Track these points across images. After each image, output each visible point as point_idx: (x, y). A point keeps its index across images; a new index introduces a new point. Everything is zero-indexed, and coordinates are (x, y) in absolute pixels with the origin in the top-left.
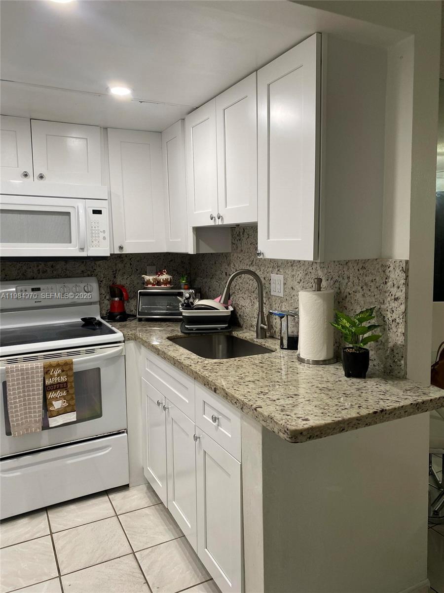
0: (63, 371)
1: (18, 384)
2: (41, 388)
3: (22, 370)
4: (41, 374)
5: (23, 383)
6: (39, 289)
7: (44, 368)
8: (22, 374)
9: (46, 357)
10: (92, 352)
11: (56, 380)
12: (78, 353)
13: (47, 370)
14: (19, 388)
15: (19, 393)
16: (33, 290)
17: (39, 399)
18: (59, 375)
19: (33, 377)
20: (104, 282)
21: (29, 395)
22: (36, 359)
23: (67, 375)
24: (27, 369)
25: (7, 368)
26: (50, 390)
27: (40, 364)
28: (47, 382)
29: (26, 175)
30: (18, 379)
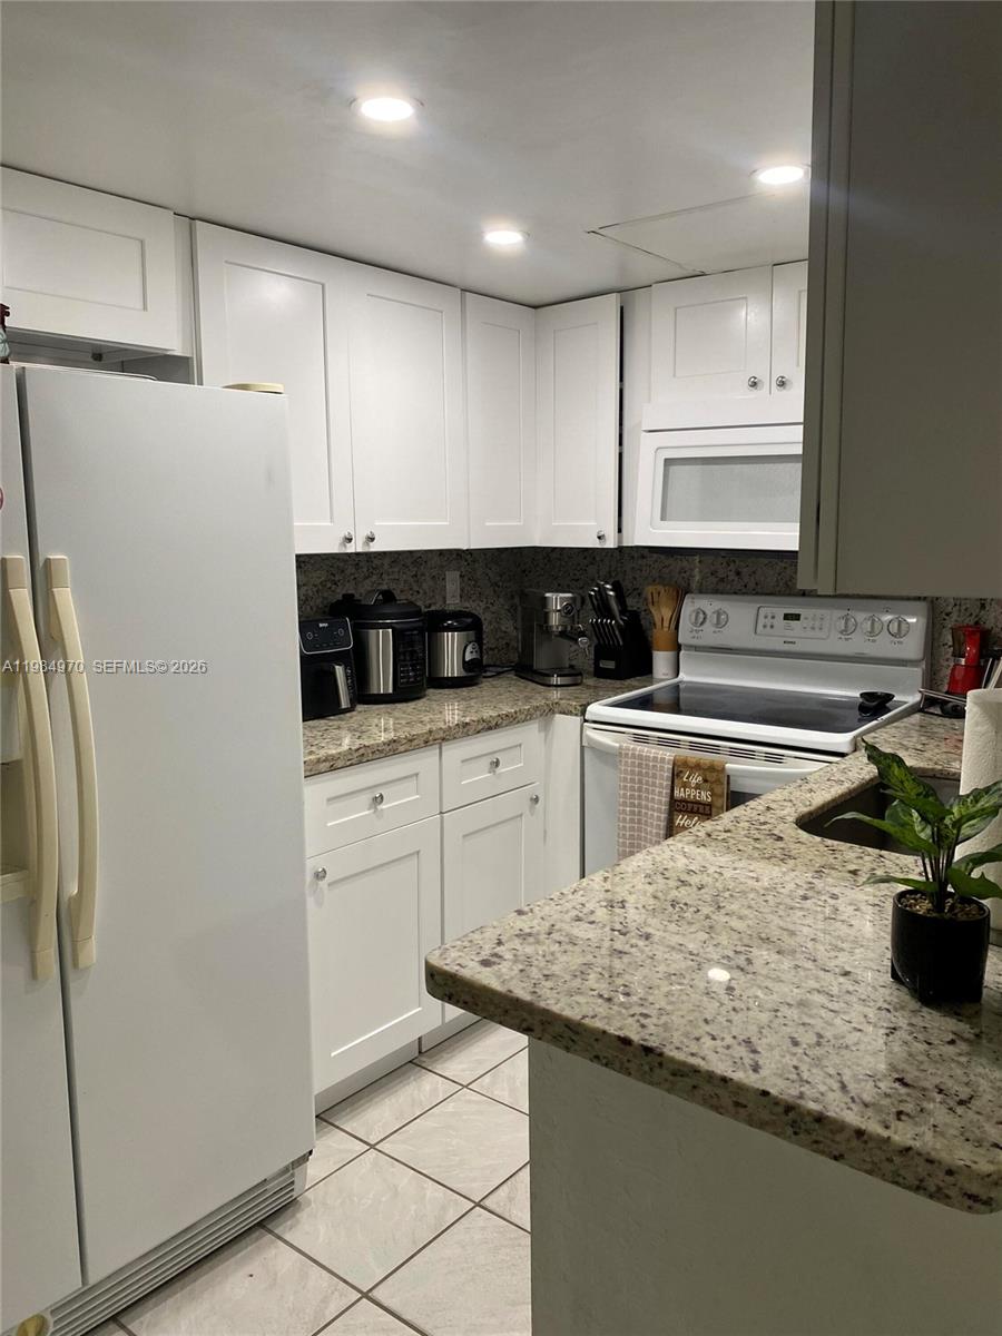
0: (705, 781)
1: (632, 781)
2: (665, 799)
3: (640, 757)
4: (667, 774)
5: (640, 782)
6: (797, 617)
7: (674, 764)
8: (640, 765)
9: (693, 746)
10: (778, 759)
11: (691, 794)
12: (750, 755)
13: (678, 771)
14: (632, 789)
15: (632, 797)
16: (787, 617)
17: (659, 818)
18: (698, 787)
19: (654, 776)
20: (954, 616)
21: (646, 807)
22: (676, 744)
23: (712, 790)
24: (647, 758)
25: (621, 748)
26: (680, 811)
27: (668, 754)
28: (679, 793)
29: (754, 385)
30: (633, 772)
